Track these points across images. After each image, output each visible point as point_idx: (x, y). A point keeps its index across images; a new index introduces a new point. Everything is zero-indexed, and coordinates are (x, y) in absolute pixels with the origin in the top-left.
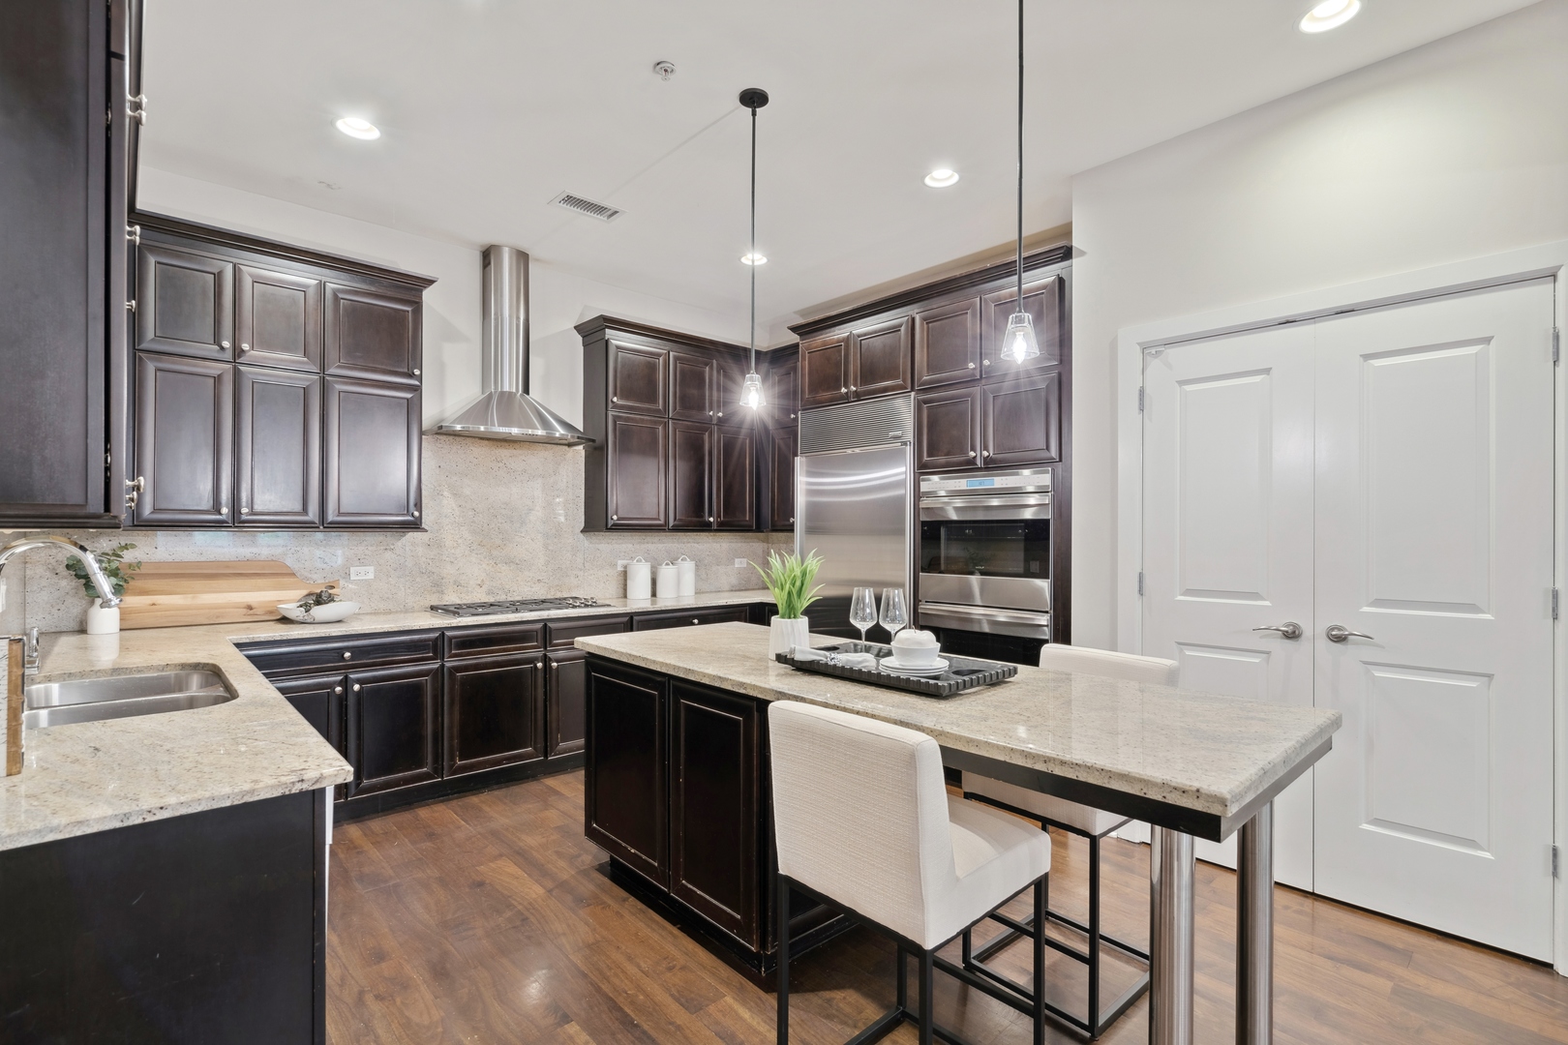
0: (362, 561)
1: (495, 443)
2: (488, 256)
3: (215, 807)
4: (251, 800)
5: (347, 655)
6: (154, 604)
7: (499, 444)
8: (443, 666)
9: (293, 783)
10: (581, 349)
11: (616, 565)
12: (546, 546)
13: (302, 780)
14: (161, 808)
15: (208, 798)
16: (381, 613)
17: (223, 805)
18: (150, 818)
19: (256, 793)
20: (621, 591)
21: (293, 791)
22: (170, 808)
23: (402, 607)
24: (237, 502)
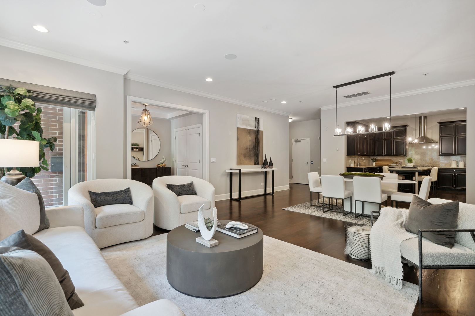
2: (420, 118)
6: (379, 163)
24: (384, 153)
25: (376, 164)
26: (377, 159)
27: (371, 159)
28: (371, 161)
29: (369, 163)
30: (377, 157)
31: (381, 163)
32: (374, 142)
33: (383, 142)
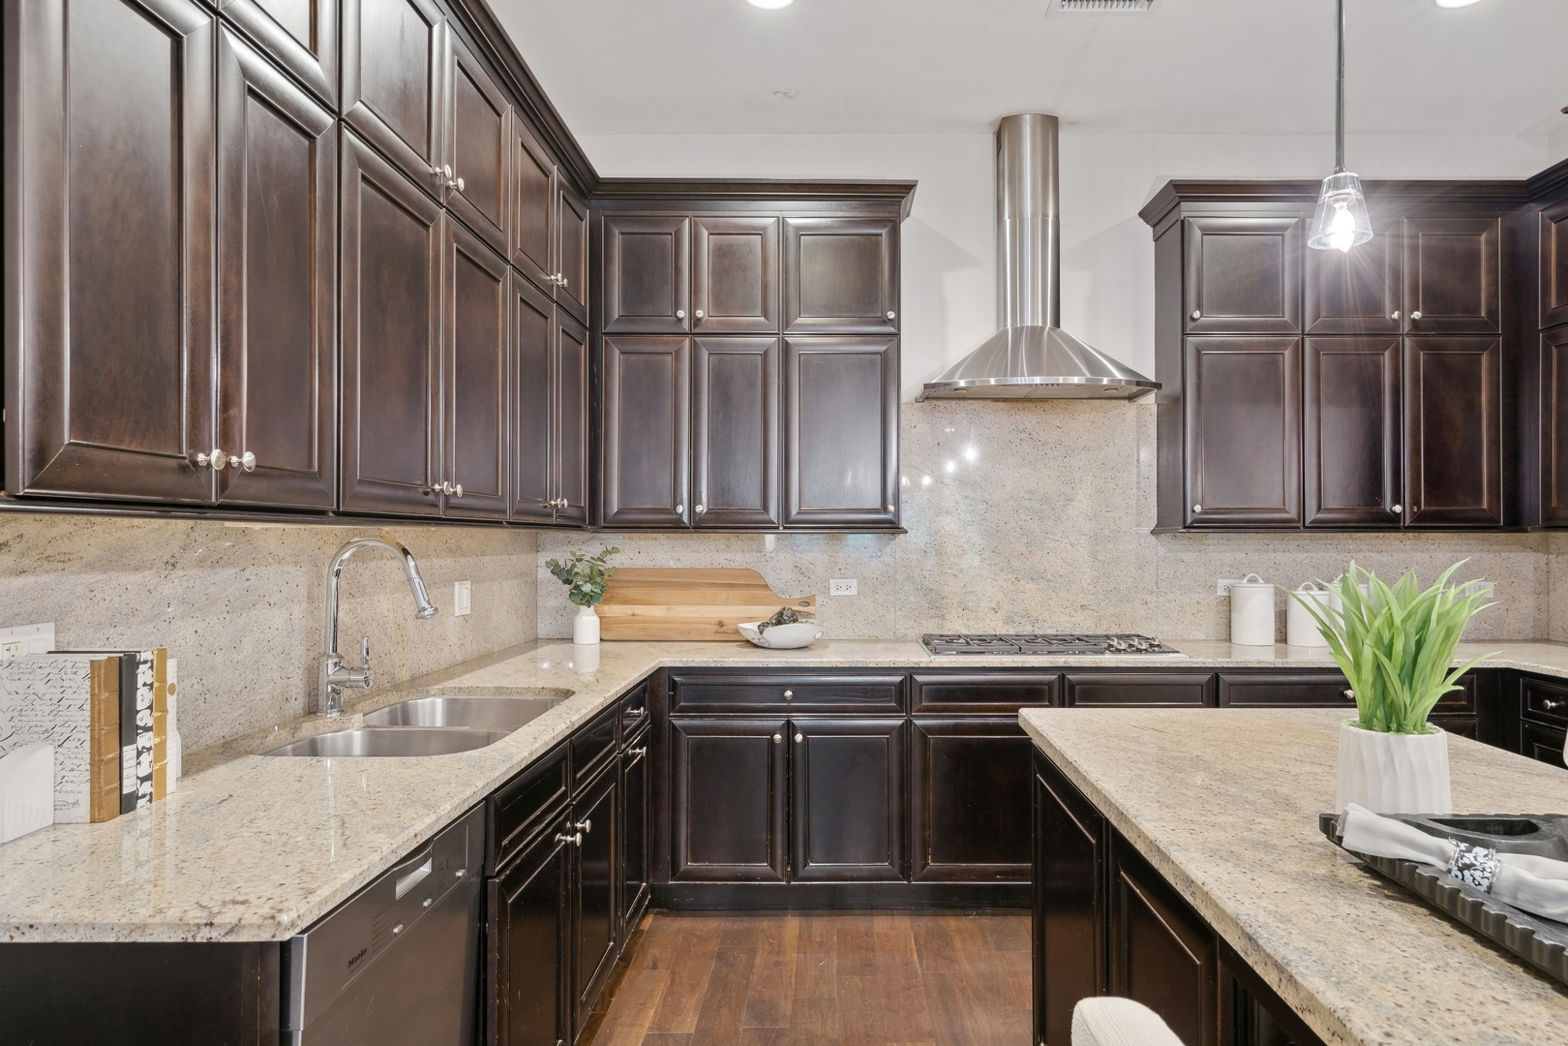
0: (843, 571)
1: (1015, 405)
2: (1005, 130)
3: (96, 940)
4: (142, 940)
5: (789, 693)
6: (634, 615)
7: (1020, 405)
8: (909, 723)
9: (198, 926)
10: (1150, 246)
11: (1214, 587)
12: (1094, 556)
13: (211, 924)
14: (31, 926)
15: (87, 925)
16: (866, 640)
17: (107, 940)
18: (18, 939)
19: (148, 931)
20: (1223, 629)
21: (198, 940)
22: (41, 930)
23: (891, 634)
24: (694, 499)
25: (605, 623)
26: (615, 561)
27: (556, 570)
28: (555, 593)
29: (532, 609)
30: (614, 539)
31: (656, 612)
32: (584, 351)
33: (678, 355)
